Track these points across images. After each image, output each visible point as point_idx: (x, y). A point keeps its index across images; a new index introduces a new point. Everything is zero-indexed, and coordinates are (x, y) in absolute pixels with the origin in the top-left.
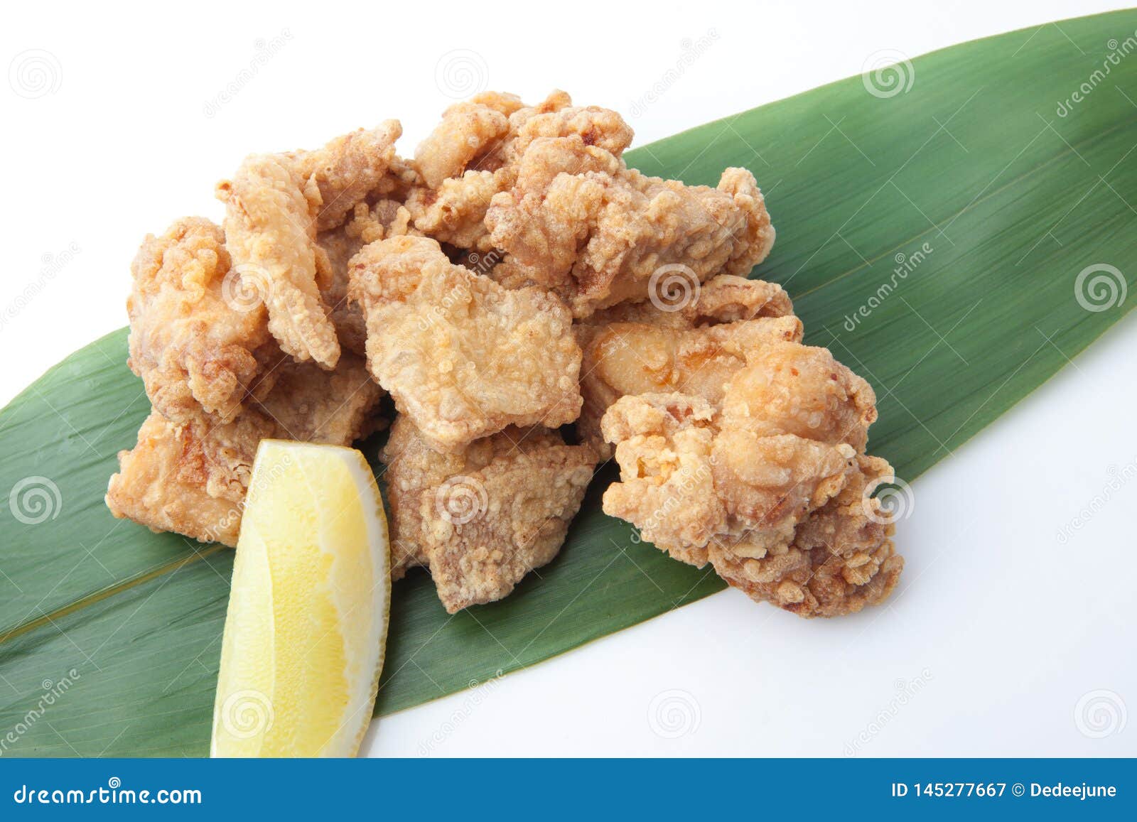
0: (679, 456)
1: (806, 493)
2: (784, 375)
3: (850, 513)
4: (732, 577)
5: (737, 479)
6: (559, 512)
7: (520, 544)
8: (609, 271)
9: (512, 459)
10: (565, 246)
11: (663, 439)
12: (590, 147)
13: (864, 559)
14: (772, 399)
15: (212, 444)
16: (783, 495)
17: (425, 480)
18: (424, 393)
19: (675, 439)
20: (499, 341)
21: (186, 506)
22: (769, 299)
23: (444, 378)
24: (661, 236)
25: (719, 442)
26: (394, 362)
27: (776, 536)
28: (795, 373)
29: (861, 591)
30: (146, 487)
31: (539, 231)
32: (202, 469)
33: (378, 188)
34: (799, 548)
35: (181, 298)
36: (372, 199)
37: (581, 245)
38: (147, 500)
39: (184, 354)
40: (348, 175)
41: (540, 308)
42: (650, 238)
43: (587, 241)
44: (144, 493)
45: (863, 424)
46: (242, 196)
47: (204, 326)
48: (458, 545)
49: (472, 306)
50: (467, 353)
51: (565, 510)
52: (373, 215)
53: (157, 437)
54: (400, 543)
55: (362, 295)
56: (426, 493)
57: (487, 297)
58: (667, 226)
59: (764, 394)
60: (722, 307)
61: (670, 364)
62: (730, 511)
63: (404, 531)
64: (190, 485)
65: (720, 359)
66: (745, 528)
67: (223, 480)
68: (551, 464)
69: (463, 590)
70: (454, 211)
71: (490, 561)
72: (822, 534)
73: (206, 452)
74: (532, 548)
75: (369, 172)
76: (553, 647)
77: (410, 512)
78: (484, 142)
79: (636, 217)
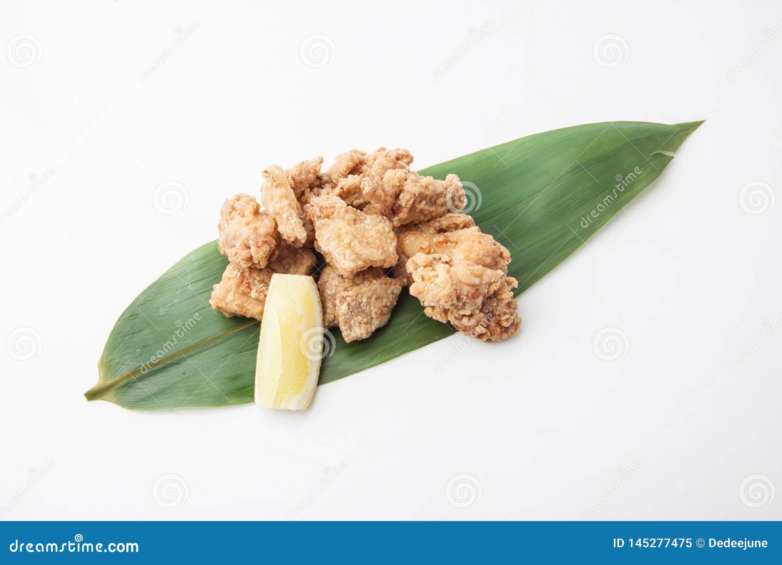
0: (438, 273)
1: (486, 288)
2: (476, 244)
3: (502, 298)
4: (458, 325)
5: (460, 282)
6: (388, 304)
7: (374, 316)
8: (407, 206)
9: (371, 282)
10: (391, 196)
11: (431, 268)
12: (399, 161)
13: (507, 316)
14: (472, 252)
15: (252, 279)
16: (478, 288)
17: (337, 290)
18: (339, 251)
19: (436, 268)
20: (366, 233)
21: (243, 303)
22: (467, 221)
23: (346, 246)
24: (427, 193)
25: (452, 268)
26: (328, 240)
27: (475, 306)
28: (480, 242)
29: (506, 330)
30: (226, 295)
31: (381, 190)
32: (249, 287)
33: (313, 183)
34: (483, 312)
35: (244, 220)
36: (311, 187)
37: (397, 196)
38: (227, 300)
39: (248, 240)
40: (303, 177)
41: (380, 222)
42: (423, 194)
43: (399, 194)
44: (226, 298)
45: (505, 263)
46: (273, 175)
47: (256, 229)
48: (350, 315)
49: (355, 220)
50: (355, 237)
51: (391, 304)
52: (312, 193)
53: (231, 276)
54: (327, 316)
55: (313, 216)
56: (338, 295)
57: (360, 218)
58: (429, 190)
59: (469, 251)
60: (449, 225)
61: (430, 246)
62: (458, 294)
63: (329, 311)
64: (244, 294)
65: (449, 244)
66: (464, 301)
67: (257, 291)
68: (385, 284)
69: (353, 333)
70: (345, 189)
71: (363, 322)
72: (491, 306)
73: (250, 281)
74: (378, 318)
75: (311, 175)
76: (387, 358)
77: (331, 303)
78: (354, 165)
79: (418, 185)
